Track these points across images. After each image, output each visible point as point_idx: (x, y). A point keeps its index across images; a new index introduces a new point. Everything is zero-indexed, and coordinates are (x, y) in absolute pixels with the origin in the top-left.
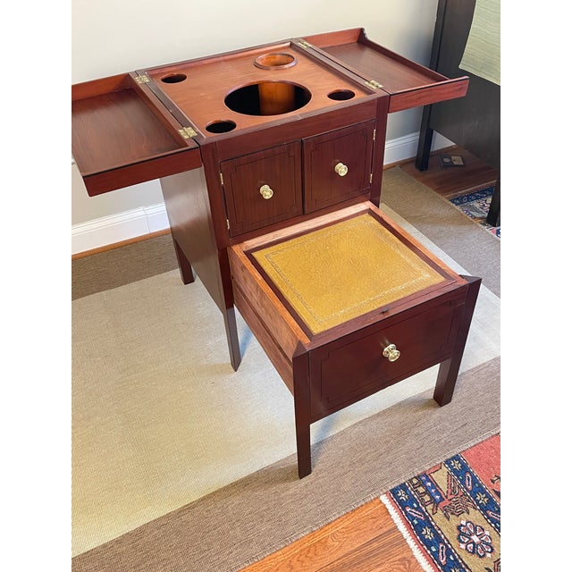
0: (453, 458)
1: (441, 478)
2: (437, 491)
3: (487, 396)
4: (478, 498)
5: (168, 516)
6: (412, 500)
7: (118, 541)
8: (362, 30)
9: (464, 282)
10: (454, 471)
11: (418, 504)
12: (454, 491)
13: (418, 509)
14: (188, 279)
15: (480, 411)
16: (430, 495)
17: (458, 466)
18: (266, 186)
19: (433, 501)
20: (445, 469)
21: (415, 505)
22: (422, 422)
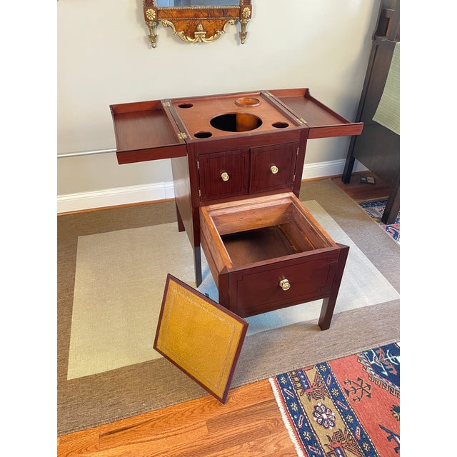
0: (322, 364)
1: (311, 375)
2: (306, 382)
3: (354, 329)
4: (333, 392)
5: (136, 365)
6: (289, 384)
7: (104, 374)
8: (307, 90)
9: (337, 247)
10: (321, 372)
11: (292, 387)
12: (318, 384)
13: (292, 390)
14: (181, 229)
15: (347, 338)
16: (302, 383)
17: (324, 369)
18: (226, 173)
19: (303, 387)
20: (315, 370)
21: (290, 388)
22: (307, 337)
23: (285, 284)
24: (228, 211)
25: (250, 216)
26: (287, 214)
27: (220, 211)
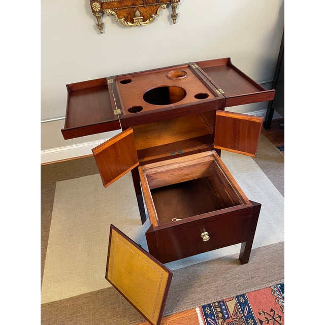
0: (241, 296)
1: (231, 306)
2: (227, 312)
3: (270, 263)
4: (249, 322)
5: (92, 293)
6: (212, 314)
7: (67, 300)
8: (229, 59)
9: (250, 205)
10: (240, 303)
11: (215, 317)
12: (236, 314)
13: (214, 320)
15: (263, 271)
16: (223, 315)
17: (242, 301)
19: (223, 317)
20: (235, 301)
21: (213, 318)
22: (229, 271)
23: (205, 236)
24: (160, 170)
25: (179, 172)
26: (211, 169)
27: (153, 170)
